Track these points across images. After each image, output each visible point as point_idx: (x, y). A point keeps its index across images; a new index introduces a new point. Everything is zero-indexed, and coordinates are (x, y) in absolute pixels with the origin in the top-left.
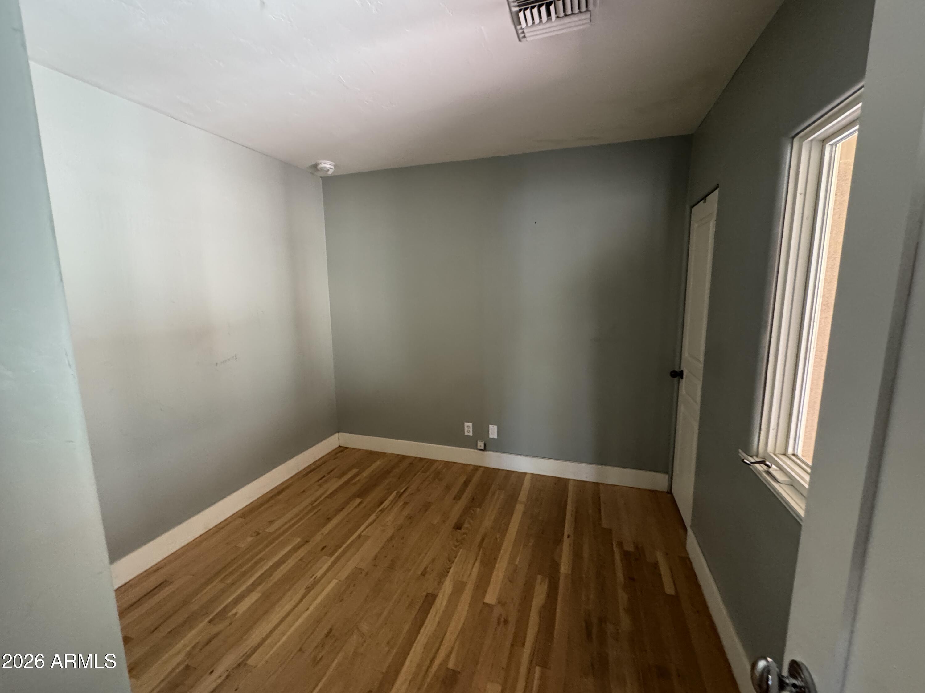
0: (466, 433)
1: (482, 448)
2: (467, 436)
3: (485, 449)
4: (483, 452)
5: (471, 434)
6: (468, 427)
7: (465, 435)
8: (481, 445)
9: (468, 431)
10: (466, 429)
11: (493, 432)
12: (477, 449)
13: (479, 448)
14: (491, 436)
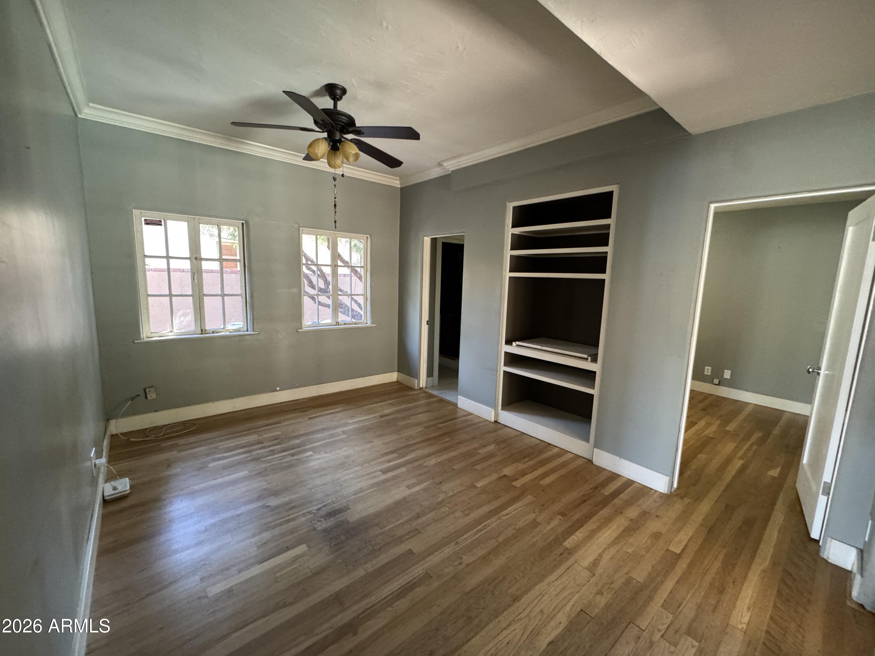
0: (706, 373)
1: (717, 383)
2: (706, 375)
3: (719, 385)
4: (717, 386)
5: (709, 374)
6: (708, 369)
7: (704, 374)
8: (716, 381)
9: (707, 372)
10: (706, 370)
11: (727, 374)
12: (713, 384)
13: (714, 382)
14: (725, 377)
